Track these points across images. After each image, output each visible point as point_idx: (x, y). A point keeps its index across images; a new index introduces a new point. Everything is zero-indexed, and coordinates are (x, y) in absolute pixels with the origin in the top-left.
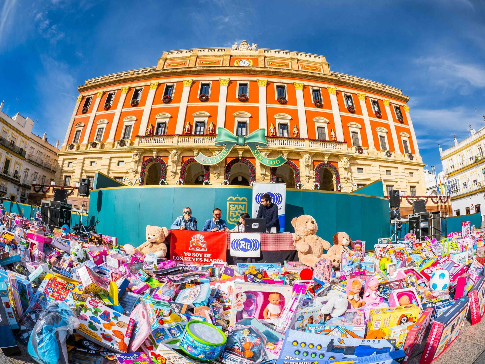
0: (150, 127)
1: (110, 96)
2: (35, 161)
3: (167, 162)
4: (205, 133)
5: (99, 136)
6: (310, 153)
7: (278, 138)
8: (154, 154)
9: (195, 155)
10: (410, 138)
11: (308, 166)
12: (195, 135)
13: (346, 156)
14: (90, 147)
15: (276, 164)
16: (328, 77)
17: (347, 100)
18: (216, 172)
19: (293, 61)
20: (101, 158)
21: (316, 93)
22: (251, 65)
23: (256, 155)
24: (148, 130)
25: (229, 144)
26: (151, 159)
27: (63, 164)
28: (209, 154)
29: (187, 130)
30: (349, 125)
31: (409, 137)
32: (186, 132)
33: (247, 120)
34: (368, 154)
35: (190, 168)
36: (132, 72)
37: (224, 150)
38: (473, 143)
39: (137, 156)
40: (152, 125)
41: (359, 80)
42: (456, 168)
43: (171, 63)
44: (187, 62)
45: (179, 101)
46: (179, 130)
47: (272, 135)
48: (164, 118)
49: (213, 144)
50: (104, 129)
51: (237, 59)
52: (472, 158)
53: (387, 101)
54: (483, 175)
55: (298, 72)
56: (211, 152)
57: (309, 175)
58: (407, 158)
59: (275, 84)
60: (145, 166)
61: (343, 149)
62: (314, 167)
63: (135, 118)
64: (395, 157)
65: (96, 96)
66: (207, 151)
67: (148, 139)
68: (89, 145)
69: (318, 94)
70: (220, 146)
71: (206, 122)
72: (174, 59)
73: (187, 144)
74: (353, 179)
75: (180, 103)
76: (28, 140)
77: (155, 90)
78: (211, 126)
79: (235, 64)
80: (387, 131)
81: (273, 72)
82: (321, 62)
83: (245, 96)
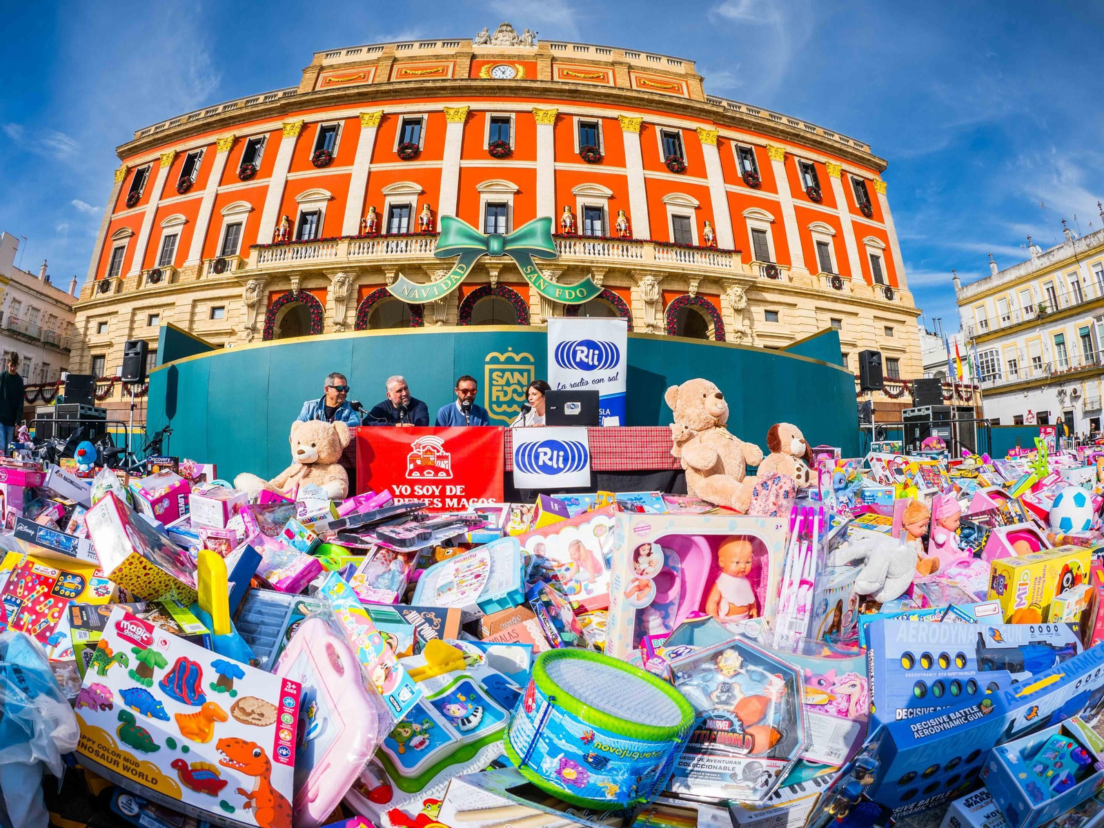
0: (283, 223)
1: (191, 160)
2: (23, 331)
3: (325, 302)
4: (412, 230)
5: (167, 254)
6: (655, 274)
7: (580, 238)
8: (294, 284)
9: (389, 281)
10: (887, 251)
11: (650, 303)
12: (389, 235)
13: (739, 282)
14: (147, 283)
15: (577, 298)
16: (699, 106)
17: (742, 159)
18: (438, 318)
19: (617, 68)
20: (173, 304)
21: (671, 140)
22: (520, 76)
23: (530, 278)
24: (278, 230)
25: (467, 254)
26: (288, 296)
27: (86, 328)
28: (420, 278)
29: (368, 225)
30: (745, 213)
31: (884, 250)
32: (367, 230)
33: (509, 199)
34: (791, 279)
35: (376, 312)
36: (241, 103)
37: (455, 266)
38: (1035, 275)
39: (256, 293)
40: (287, 220)
41: (772, 116)
42: (993, 327)
43: (333, 76)
44: (369, 72)
45: (351, 162)
46: (351, 226)
47: (568, 233)
48: (315, 200)
49: (431, 255)
50: (178, 238)
51: (488, 62)
52: (1031, 307)
53: (834, 167)
54: (1056, 347)
55: (629, 94)
56: (426, 274)
57: (653, 322)
58: (879, 296)
59: (576, 119)
60: (274, 314)
61: (733, 266)
62: (664, 304)
63: (249, 206)
64: (852, 291)
65: (159, 165)
66: (416, 271)
67: (279, 252)
68: (145, 277)
69: (674, 143)
70: (447, 258)
71: (414, 205)
72: (339, 66)
73: (370, 256)
74: (754, 335)
75: (352, 164)
76: (6, 284)
77: (295, 139)
78: (425, 215)
79: (483, 75)
80: (833, 231)
81: (570, 91)
82: (683, 72)
83: (505, 145)
